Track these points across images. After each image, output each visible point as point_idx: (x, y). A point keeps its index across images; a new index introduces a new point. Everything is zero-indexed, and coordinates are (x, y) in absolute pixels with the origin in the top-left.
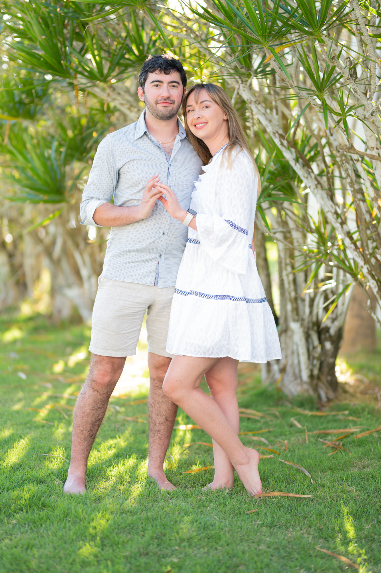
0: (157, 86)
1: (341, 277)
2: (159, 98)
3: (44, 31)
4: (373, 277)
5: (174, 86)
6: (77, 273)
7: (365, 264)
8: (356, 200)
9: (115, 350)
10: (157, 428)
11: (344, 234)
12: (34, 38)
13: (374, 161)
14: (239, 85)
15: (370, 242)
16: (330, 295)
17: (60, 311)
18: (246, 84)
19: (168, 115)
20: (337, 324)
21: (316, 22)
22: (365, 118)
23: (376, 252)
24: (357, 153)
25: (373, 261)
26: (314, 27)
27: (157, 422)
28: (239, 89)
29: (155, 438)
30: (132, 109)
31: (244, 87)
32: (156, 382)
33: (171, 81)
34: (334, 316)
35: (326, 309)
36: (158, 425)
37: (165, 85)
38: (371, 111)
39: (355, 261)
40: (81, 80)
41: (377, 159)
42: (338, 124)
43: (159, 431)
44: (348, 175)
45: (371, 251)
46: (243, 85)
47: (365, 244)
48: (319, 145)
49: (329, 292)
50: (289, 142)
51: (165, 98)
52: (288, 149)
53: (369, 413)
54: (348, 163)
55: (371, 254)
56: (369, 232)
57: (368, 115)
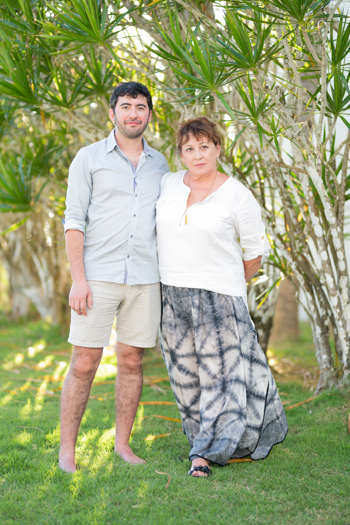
0: (126, 108)
1: (271, 273)
2: (128, 119)
3: (15, 64)
4: (300, 272)
5: (141, 108)
6: (35, 274)
7: (293, 261)
8: (285, 206)
9: (93, 341)
10: (124, 409)
11: (275, 235)
12: (6, 71)
13: (300, 174)
14: (185, 110)
15: (297, 242)
16: (262, 290)
17: (18, 309)
18: (191, 109)
19: (136, 134)
20: (268, 314)
21: (252, 57)
22: (293, 138)
23: (303, 251)
24: (286, 167)
25: (300, 258)
26: (251, 62)
27: (124, 403)
28: (184, 113)
29: (121, 418)
30: (91, 130)
31: (189, 112)
32: (123, 368)
33: (139, 104)
34: (265, 307)
35: (258, 301)
36: (124, 406)
37: (133, 107)
38: (298, 132)
39: (284, 258)
40: (46, 106)
41: (303, 172)
42: (270, 143)
43: (125, 412)
44: (279, 186)
45: (298, 250)
46: (189, 110)
47: (293, 244)
48: (253, 160)
49: (261, 287)
50: (227, 158)
51: (133, 119)
52: (226, 163)
53: (297, 389)
54: (278, 176)
55: (298, 253)
56: (295, 234)
57: (295, 135)
